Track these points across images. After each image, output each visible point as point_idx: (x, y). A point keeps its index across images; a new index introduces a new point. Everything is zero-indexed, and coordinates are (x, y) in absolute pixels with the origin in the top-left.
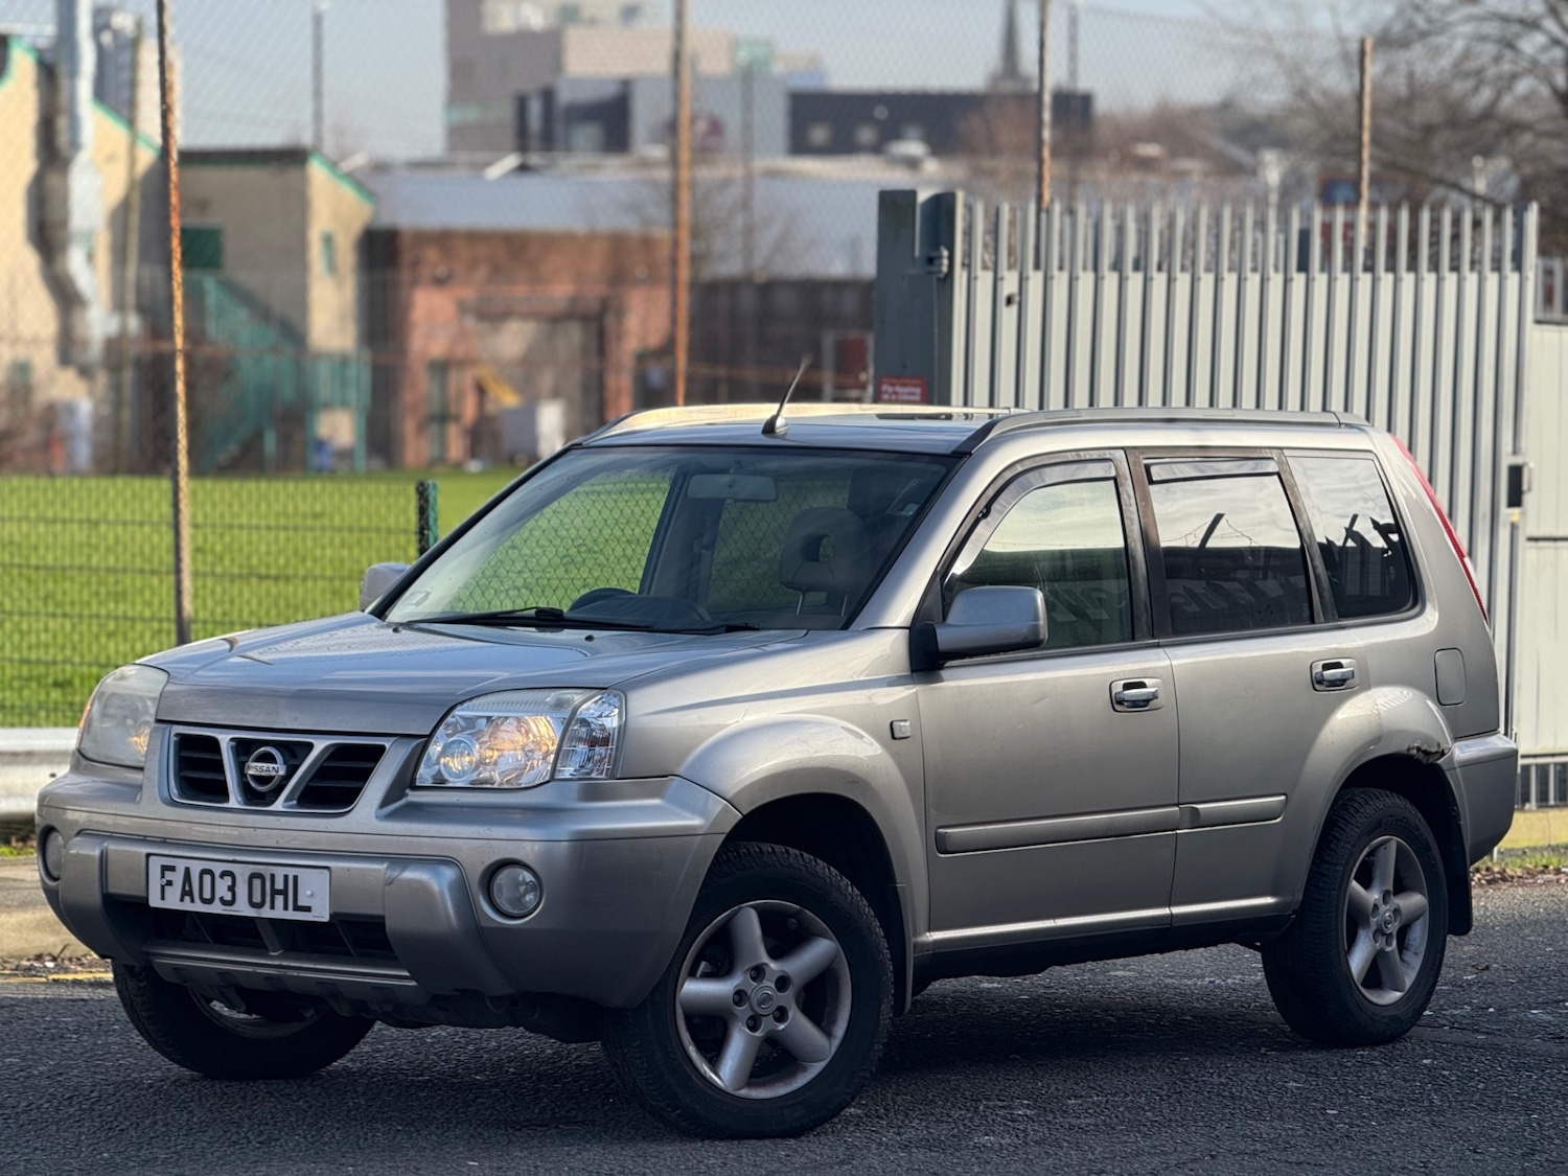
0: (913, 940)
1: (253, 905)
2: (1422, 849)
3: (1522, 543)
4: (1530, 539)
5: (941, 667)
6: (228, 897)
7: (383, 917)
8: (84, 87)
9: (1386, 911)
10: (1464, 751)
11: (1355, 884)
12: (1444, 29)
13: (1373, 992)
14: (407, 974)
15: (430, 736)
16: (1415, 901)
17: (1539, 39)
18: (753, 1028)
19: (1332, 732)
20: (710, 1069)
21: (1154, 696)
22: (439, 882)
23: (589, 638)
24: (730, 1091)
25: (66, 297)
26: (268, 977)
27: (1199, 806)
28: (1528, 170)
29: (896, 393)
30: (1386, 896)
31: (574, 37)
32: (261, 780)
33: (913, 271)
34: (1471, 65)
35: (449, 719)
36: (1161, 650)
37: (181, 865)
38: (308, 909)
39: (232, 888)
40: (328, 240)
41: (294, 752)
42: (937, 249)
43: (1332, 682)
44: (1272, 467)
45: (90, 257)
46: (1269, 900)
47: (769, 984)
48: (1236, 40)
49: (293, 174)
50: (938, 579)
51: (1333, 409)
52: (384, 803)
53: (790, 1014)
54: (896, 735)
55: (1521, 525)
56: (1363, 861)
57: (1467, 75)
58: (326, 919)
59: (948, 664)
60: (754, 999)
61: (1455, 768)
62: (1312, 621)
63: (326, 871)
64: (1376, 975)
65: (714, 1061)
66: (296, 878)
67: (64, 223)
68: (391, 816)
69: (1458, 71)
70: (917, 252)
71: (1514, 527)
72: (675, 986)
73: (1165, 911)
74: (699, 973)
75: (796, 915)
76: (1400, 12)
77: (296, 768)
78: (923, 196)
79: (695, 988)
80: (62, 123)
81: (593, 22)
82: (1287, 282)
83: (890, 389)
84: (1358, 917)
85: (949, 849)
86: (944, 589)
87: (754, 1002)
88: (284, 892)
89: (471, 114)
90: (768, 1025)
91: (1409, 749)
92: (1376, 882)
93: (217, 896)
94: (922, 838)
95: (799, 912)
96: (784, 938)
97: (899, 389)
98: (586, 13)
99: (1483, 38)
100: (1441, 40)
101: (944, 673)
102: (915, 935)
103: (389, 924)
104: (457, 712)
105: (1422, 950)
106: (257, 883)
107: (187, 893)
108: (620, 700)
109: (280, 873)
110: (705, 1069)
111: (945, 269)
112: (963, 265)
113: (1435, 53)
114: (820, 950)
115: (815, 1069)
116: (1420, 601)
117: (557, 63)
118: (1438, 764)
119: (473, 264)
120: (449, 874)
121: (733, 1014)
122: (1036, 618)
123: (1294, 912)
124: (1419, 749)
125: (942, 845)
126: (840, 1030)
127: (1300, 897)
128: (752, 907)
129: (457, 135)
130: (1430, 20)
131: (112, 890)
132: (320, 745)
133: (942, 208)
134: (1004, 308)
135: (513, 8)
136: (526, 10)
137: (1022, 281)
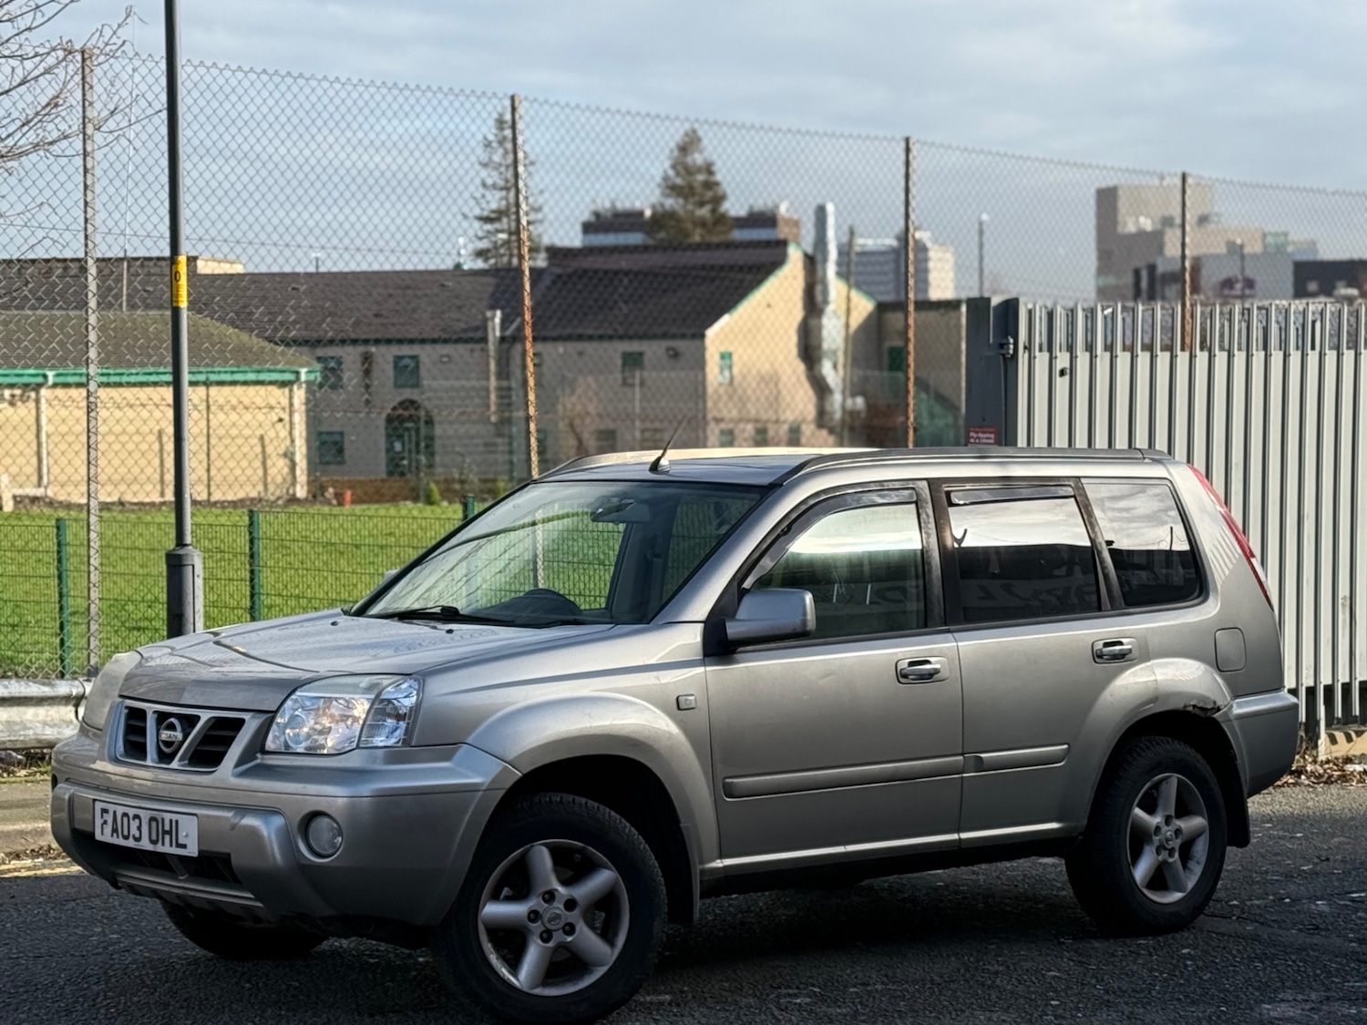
0: (700, 867)
1: (152, 842)
2: (1201, 782)
5: (734, 652)
6: (137, 835)
7: (229, 855)
8: (831, 269)
9: (1168, 831)
10: (1242, 707)
11: (1138, 811)
13: (1158, 893)
14: (251, 896)
15: (276, 712)
16: (1197, 822)
18: (545, 940)
19: (1111, 695)
20: (509, 972)
21: (937, 671)
22: (269, 829)
23: (450, 631)
24: (526, 989)
25: (821, 388)
26: (178, 896)
27: (983, 755)
29: (978, 438)
30: (1168, 820)
32: (168, 744)
33: (989, 353)
35: (293, 697)
36: (950, 635)
37: (111, 808)
38: (184, 846)
39: (139, 828)
41: (189, 721)
42: (1006, 338)
43: (1114, 657)
44: (1070, 491)
45: (835, 366)
46: (1054, 825)
47: (558, 906)
50: (735, 583)
51: (1138, 446)
52: (238, 764)
53: (578, 929)
54: (682, 706)
56: (1146, 793)
58: (195, 854)
59: (741, 649)
60: (546, 917)
61: (1230, 720)
62: (1100, 609)
63: (195, 818)
64: (1159, 879)
65: (514, 966)
66: (177, 822)
67: (819, 346)
68: (243, 774)
70: (991, 341)
72: (476, 909)
73: (955, 836)
74: (502, 897)
75: (581, 851)
77: (189, 734)
78: (995, 301)
79: (494, 910)
80: (819, 288)
83: (975, 435)
84: (1141, 838)
85: (736, 794)
86: (736, 591)
87: (546, 920)
88: (170, 833)
89: (1111, 280)
90: (559, 937)
91: (1185, 706)
92: (1160, 810)
93: (131, 833)
94: (709, 786)
95: (583, 849)
96: (574, 869)
97: (981, 435)
101: (737, 656)
102: (702, 862)
103: (235, 861)
104: (298, 693)
105: (1203, 859)
106: (154, 824)
107: (115, 830)
108: (419, 684)
109: (167, 817)
110: (504, 972)
111: (1011, 352)
112: (1025, 348)
114: (604, 878)
115: (600, 972)
116: (1204, 594)
117: (1160, 249)
118: (1214, 719)
120: (278, 821)
121: (529, 930)
122: (805, 614)
123: (1080, 834)
124: (1194, 706)
125: (729, 791)
126: (621, 940)
127: (1085, 822)
128: (545, 845)
129: (1102, 292)
131: (77, 826)
132: (205, 716)
133: (1010, 307)
134: (1058, 378)
135: (1134, 218)
136: (1142, 220)
137: (1073, 359)
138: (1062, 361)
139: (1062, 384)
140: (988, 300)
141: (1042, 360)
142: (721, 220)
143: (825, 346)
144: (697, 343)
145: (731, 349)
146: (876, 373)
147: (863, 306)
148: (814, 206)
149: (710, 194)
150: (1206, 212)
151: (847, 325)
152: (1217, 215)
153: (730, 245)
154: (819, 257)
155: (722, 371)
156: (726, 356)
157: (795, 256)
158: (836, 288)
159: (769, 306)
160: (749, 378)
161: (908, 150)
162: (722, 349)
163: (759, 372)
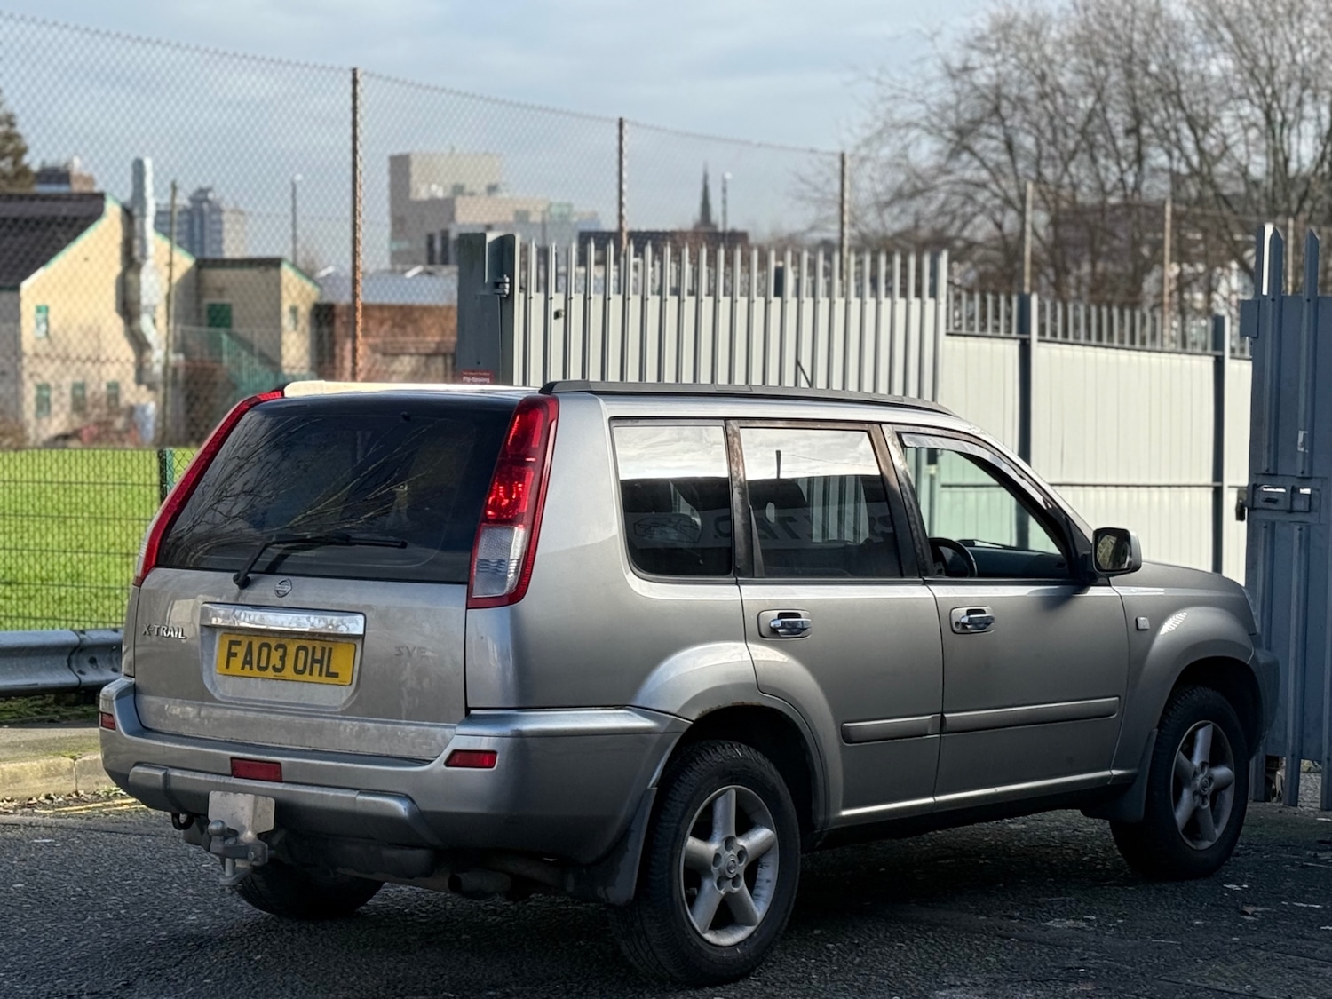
3: (937, 488)
4: (944, 486)
8: (149, 223)
12: (934, 188)
17: (987, 194)
25: (140, 344)
28: (981, 268)
31: (460, 202)
33: (486, 292)
34: (947, 208)
40: (294, 310)
42: (502, 277)
45: (154, 321)
48: (817, 195)
49: (273, 272)
55: (937, 477)
57: (946, 214)
67: (139, 302)
69: (941, 211)
70: (487, 279)
71: (932, 478)
76: (908, 179)
78: (491, 237)
80: (137, 242)
81: (472, 194)
82: (767, 303)
89: (405, 245)
98: (468, 189)
99: (954, 193)
100: (932, 194)
111: (507, 291)
112: (521, 288)
113: (929, 201)
117: (452, 218)
119: (382, 323)
129: (396, 256)
130: (924, 182)
133: (505, 246)
134: (553, 320)
135: (426, 185)
136: (434, 187)
137: (567, 300)
138: (557, 303)
139: (557, 326)
140: (483, 236)
141: (537, 300)
142: (23, 172)
143: (144, 301)
144: (12, 294)
145: (49, 302)
146: (195, 329)
147: (184, 262)
148: (132, 157)
149: (11, 146)
150: (493, 182)
151: (170, 279)
152: (505, 184)
153: (33, 197)
154: (136, 212)
155: (38, 325)
156: (42, 310)
157: (112, 210)
158: (156, 245)
159: (86, 259)
160: (70, 334)
161: (355, 82)
162: (39, 302)
163: (80, 328)
